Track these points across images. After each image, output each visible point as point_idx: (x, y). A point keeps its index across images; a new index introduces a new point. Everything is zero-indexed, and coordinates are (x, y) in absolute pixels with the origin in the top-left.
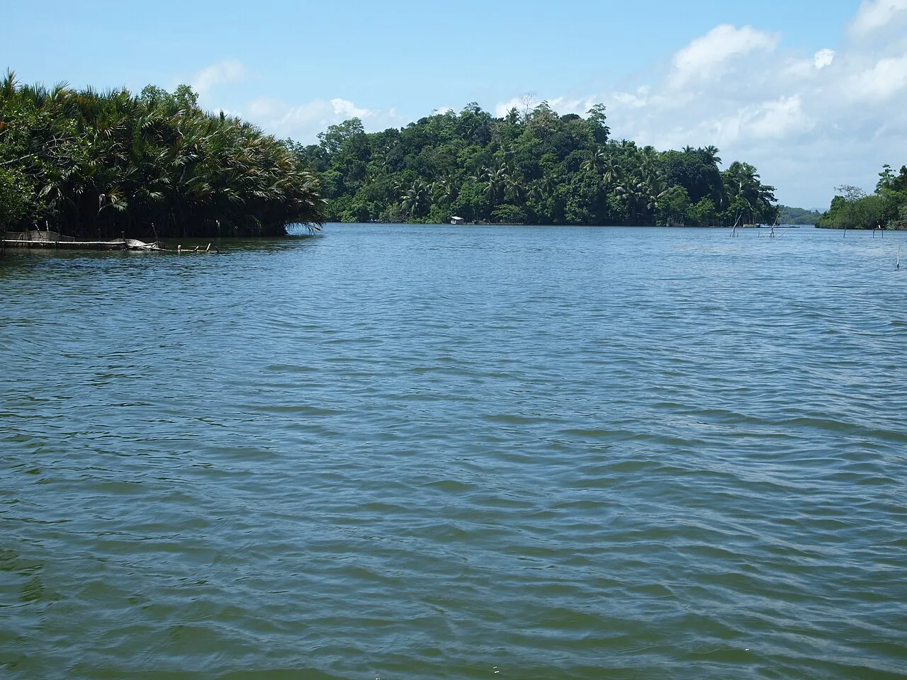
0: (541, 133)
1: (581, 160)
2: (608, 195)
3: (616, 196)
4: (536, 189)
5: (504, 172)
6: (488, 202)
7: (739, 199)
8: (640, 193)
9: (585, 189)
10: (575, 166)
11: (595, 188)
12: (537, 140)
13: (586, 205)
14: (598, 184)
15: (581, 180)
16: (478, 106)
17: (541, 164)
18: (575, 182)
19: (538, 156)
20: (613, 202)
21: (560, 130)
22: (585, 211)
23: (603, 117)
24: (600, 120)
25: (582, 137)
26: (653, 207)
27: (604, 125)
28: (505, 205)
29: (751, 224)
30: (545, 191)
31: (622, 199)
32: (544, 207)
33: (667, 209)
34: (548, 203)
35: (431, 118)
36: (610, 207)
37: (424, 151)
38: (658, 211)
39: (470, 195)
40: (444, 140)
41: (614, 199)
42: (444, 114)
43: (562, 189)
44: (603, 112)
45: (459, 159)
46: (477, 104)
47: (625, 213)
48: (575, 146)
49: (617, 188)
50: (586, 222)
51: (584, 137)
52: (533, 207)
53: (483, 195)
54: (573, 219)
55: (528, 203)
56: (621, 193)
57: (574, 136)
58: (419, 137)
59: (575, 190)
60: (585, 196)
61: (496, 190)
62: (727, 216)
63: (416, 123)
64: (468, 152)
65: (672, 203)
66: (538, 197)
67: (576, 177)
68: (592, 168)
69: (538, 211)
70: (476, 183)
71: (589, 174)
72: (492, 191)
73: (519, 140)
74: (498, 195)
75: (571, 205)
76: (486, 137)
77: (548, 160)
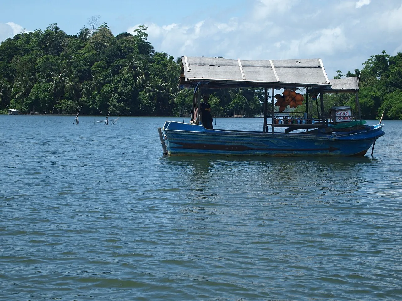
0: (98, 46)
1: (122, 66)
2: (140, 93)
3: (146, 93)
4: (87, 88)
5: (65, 76)
6: (52, 98)
7: (239, 97)
8: (164, 91)
9: (122, 88)
10: (117, 71)
11: (129, 88)
12: (95, 52)
13: (124, 100)
14: (132, 84)
15: (119, 82)
16: (57, 26)
17: (92, 69)
18: (115, 83)
19: (92, 63)
20: (144, 98)
21: (112, 44)
22: (122, 105)
23: (146, 35)
24: (143, 37)
25: (129, 49)
26: (173, 101)
27: (146, 41)
28: (64, 101)
29: (240, 115)
30: (94, 89)
31: (150, 96)
32: (94, 102)
33: (183, 104)
34: (97, 99)
35: (23, 35)
36: (141, 102)
37: (14, 59)
38: (176, 105)
39: (39, 92)
40: (27, 51)
41: (144, 96)
42: (34, 32)
43: (106, 88)
44: (145, 31)
45: (36, 66)
46: (57, 24)
47: (153, 107)
48: (122, 55)
49: (147, 87)
50: (124, 113)
51: (131, 50)
52: (86, 102)
53: (48, 92)
54: (114, 111)
55: (82, 99)
56: (149, 91)
57: (122, 49)
58: (10, 48)
59: (115, 88)
60: (121, 94)
61: (58, 89)
62: (229, 109)
63: (12, 39)
64: (43, 60)
65: (187, 100)
66: (89, 94)
67: (116, 79)
68: (128, 72)
69: (90, 105)
70: (43, 83)
71: (125, 76)
72: (55, 89)
73: (82, 51)
74: (59, 93)
75: (113, 101)
76: (59, 49)
77: (98, 67)
